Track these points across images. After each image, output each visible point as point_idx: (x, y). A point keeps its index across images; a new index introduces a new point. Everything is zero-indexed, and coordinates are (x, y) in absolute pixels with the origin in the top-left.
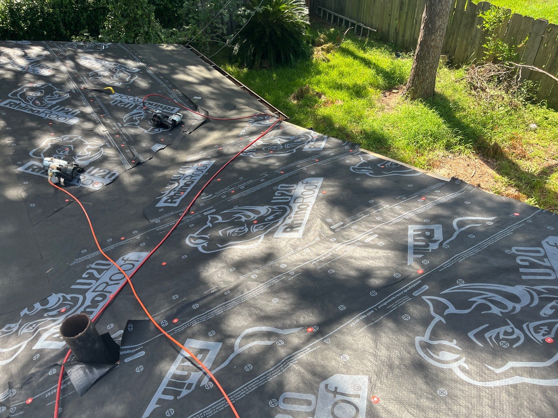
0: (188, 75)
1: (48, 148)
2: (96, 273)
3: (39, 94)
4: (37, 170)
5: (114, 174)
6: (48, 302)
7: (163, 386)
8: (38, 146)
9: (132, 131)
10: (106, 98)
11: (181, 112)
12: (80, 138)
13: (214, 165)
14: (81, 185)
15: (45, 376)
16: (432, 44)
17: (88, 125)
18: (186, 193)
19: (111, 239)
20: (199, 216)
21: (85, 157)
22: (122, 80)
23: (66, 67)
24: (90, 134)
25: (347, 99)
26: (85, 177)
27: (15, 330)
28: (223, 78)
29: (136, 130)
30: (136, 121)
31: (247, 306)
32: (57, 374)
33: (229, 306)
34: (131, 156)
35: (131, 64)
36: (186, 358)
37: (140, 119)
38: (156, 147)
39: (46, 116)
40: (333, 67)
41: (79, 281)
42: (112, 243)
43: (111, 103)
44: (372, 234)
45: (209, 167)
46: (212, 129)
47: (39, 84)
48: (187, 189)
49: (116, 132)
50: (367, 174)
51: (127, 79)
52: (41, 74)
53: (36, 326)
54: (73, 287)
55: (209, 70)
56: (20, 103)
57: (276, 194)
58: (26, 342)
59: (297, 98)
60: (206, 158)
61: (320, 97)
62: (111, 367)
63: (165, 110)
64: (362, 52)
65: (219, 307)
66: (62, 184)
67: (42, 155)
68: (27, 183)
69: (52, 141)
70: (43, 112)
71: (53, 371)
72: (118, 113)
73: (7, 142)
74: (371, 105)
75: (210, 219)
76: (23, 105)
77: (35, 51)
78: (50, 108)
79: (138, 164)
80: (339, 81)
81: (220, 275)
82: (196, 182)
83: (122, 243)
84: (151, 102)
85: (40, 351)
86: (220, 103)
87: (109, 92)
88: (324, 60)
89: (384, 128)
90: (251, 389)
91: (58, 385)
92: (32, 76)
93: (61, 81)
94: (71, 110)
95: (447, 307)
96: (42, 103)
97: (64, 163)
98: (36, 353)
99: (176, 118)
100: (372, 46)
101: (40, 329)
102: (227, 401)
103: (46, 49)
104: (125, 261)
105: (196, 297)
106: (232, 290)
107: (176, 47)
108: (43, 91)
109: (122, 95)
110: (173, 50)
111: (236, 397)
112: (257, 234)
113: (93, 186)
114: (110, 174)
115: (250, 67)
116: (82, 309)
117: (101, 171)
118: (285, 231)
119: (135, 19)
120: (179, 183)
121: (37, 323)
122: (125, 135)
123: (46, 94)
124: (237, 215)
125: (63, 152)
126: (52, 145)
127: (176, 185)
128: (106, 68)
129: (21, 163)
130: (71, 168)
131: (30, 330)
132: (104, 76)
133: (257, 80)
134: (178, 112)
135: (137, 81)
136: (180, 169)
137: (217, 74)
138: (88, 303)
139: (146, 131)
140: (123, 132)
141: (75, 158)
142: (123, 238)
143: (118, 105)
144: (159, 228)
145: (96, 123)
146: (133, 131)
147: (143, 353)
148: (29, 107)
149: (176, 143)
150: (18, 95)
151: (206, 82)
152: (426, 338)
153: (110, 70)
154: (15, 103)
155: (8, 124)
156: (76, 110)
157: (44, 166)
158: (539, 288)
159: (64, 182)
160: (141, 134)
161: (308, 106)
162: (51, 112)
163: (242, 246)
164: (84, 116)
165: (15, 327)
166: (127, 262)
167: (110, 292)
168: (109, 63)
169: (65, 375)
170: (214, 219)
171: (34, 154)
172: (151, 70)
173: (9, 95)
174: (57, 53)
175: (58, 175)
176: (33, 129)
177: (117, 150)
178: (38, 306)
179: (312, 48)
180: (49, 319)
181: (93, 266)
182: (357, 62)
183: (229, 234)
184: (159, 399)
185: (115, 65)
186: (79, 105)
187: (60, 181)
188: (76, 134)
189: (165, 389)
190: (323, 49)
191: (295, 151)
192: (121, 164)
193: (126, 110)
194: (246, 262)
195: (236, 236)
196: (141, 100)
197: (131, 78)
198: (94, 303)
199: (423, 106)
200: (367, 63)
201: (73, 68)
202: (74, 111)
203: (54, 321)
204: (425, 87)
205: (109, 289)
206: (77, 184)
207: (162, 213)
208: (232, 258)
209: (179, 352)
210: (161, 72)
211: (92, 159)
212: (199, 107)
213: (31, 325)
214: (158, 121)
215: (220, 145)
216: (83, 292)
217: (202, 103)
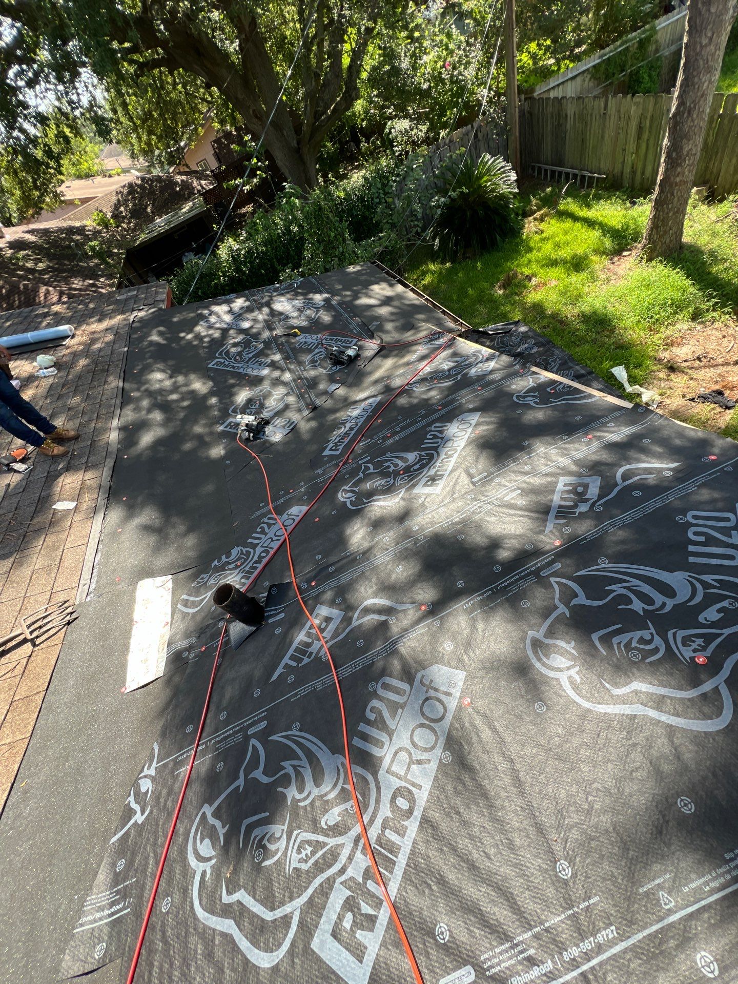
0: (370, 297)
1: (242, 404)
2: (266, 528)
3: (239, 349)
4: (232, 427)
5: (293, 423)
6: (230, 555)
7: (291, 651)
8: (237, 402)
9: (313, 373)
11: (359, 343)
12: (269, 388)
13: (379, 403)
14: (266, 437)
15: (216, 627)
16: (678, 179)
17: (277, 374)
18: (350, 438)
19: (282, 492)
20: (354, 466)
21: (271, 408)
22: (309, 318)
23: (262, 316)
24: (277, 382)
25: (562, 276)
26: (269, 429)
27: (205, 580)
28: (405, 292)
29: (316, 371)
30: (317, 361)
33: (358, 571)
34: (309, 401)
35: (318, 298)
37: (320, 359)
38: (333, 387)
39: (243, 370)
40: (546, 239)
41: (254, 535)
42: (284, 495)
43: (296, 346)
44: (515, 490)
45: (374, 405)
46: (386, 357)
47: (240, 338)
48: (351, 433)
49: (299, 376)
50: (532, 403)
51: (313, 316)
52: (242, 328)
54: (249, 541)
55: (391, 285)
56: (225, 361)
57: (428, 437)
58: (210, 593)
59: (504, 286)
60: (374, 394)
61: (530, 280)
62: (258, 626)
63: (344, 344)
64: (585, 209)
65: (350, 572)
66: (251, 438)
67: (237, 412)
68: (226, 440)
69: (247, 395)
70: (241, 367)
71: (221, 624)
72: (302, 355)
73: (214, 402)
74: (594, 279)
75: (362, 469)
76: (227, 363)
77: (239, 303)
78: (247, 362)
79: (315, 408)
80: (553, 256)
82: (359, 424)
83: (290, 496)
86: (397, 324)
87: (295, 335)
88: (536, 233)
89: (609, 305)
91: (222, 637)
92: (235, 331)
93: (257, 331)
94: (264, 360)
95: (576, 596)
96: (241, 358)
97: (252, 418)
99: (351, 352)
100: (598, 198)
101: (221, 582)
102: (334, 677)
103: (248, 300)
104: (289, 516)
105: (334, 559)
106: (364, 554)
107: (362, 266)
108: (243, 345)
109: (306, 335)
110: (358, 271)
111: (342, 674)
112: (401, 487)
113: (275, 437)
114: (290, 422)
115: (453, 261)
116: (250, 564)
117: (282, 421)
118: (425, 485)
119: (330, 242)
120: (345, 427)
121: (221, 575)
122: (306, 379)
123: (245, 348)
124: (387, 464)
125: (254, 406)
126: (246, 400)
127: (342, 429)
129: (223, 421)
130: (257, 422)
131: (215, 581)
132: (293, 318)
133: (460, 275)
134: (356, 343)
135: (322, 316)
136: (350, 410)
137: (400, 288)
138: (256, 558)
139: (324, 371)
140: (304, 376)
141: (263, 410)
142: (291, 491)
143: (303, 347)
144: (321, 479)
145: (283, 370)
147: (282, 615)
148: (231, 364)
149: (350, 380)
150: (223, 353)
151: (387, 301)
152: (539, 634)
153: (299, 310)
154: (221, 362)
155: (215, 384)
156: (268, 360)
158: (708, 578)
159: (253, 437)
160: (320, 376)
161: (516, 294)
162: (248, 366)
164: (274, 365)
165: (207, 577)
167: (273, 548)
168: (299, 302)
169: (228, 628)
170: (367, 468)
171: (232, 411)
172: (335, 300)
173: (217, 355)
174: (255, 301)
175: (248, 430)
176: (233, 386)
177: (297, 396)
178: (224, 558)
179: (522, 220)
180: (229, 572)
181: (266, 520)
182: (578, 225)
183: (376, 487)
184: (286, 663)
185: (303, 302)
186: (270, 353)
187: (250, 436)
188: (266, 385)
189: (292, 655)
190: (535, 219)
191: (459, 377)
192: (299, 410)
193: (310, 351)
195: (381, 490)
196: (323, 337)
197: (316, 314)
198: (260, 559)
199: (662, 267)
200: (590, 223)
201: (268, 315)
202: (266, 361)
203: (231, 574)
204: (668, 241)
205: (272, 544)
207: (326, 463)
208: (373, 516)
210: (344, 300)
211: (276, 409)
212: (376, 334)
213: (217, 577)
214: (335, 359)
215: (390, 377)
216: (254, 546)
217: (380, 328)
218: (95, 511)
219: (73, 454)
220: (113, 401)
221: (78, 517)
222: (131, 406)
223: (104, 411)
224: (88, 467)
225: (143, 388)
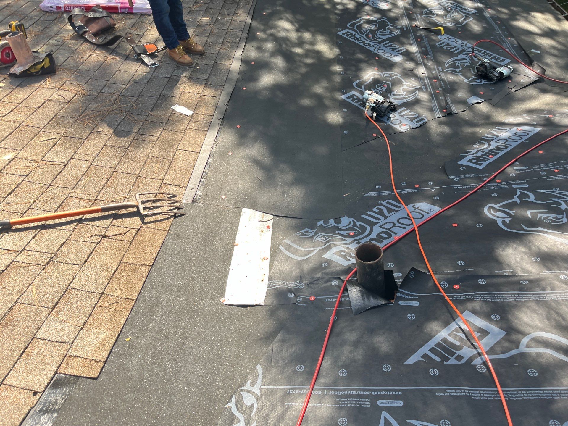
1: (369, 81)
2: (385, 211)
3: (373, 28)
4: (356, 100)
5: (422, 119)
6: (340, 222)
7: (431, 344)
8: (362, 78)
9: (451, 78)
10: (434, 38)
11: (512, 65)
12: (399, 76)
13: (538, 134)
14: (390, 123)
15: (329, 284)
17: (410, 65)
18: (495, 158)
19: (405, 184)
20: (506, 187)
21: (400, 97)
22: (455, 21)
23: (403, 2)
24: (409, 74)
26: (395, 116)
27: (311, 235)
29: (456, 77)
30: (458, 67)
31: (546, 307)
32: (339, 287)
33: (523, 297)
34: (443, 104)
35: (469, 4)
36: (461, 328)
37: (463, 66)
38: (473, 100)
39: (374, 50)
41: (369, 213)
42: (406, 187)
43: (437, 44)
45: (531, 134)
46: (544, 91)
47: (375, 17)
48: (498, 153)
49: (435, 76)
51: (460, 20)
52: (379, 7)
53: (328, 238)
54: (363, 216)
56: (355, 35)
58: (318, 249)
60: (530, 123)
62: (386, 302)
63: (493, 60)
65: (511, 294)
66: (374, 118)
67: (363, 87)
68: (346, 110)
69: (375, 75)
70: (372, 46)
71: (335, 283)
72: (442, 56)
73: (338, 69)
75: (519, 193)
76: (358, 36)
78: (380, 43)
79: (450, 114)
81: (518, 260)
82: (510, 148)
83: (415, 190)
84: (480, 49)
85: (329, 261)
86: (561, 61)
87: (438, 33)
90: (529, 396)
91: (338, 296)
92: (371, 8)
93: (395, 16)
94: (397, 47)
96: (374, 37)
97: (381, 99)
98: (325, 262)
99: (505, 71)
101: (331, 243)
102: (499, 394)
104: (416, 209)
105: (485, 273)
106: (531, 281)
108: (378, 25)
109: (451, 37)
111: (510, 395)
113: (400, 126)
114: (419, 118)
117: (411, 113)
120: (490, 145)
121: (330, 237)
122: (443, 81)
123: (379, 28)
125: (381, 88)
126: (374, 80)
127: (486, 146)
128: (442, 6)
129: (345, 91)
130: (386, 105)
131: (323, 240)
132: (437, 15)
134: (508, 64)
135: (471, 23)
136: (495, 129)
138: (374, 235)
139: (466, 81)
140: (441, 78)
141: (390, 95)
142: (417, 186)
143: (444, 47)
144: (457, 187)
145: (417, 64)
146: (453, 78)
147: (417, 304)
148: (362, 39)
149: (496, 99)
150: (355, 26)
153: (445, 9)
154: (351, 34)
155: (342, 53)
156: (402, 48)
157: (363, 98)
159: (376, 117)
160: (460, 83)
162: (380, 47)
163: (555, 237)
164: (408, 55)
165: (312, 232)
166: (417, 210)
167: (396, 234)
169: (346, 290)
170: (526, 196)
171: (357, 85)
172: (489, 13)
173: (348, 25)
175: (373, 109)
176: (360, 61)
177: (431, 95)
178: (332, 222)
180: (340, 237)
181: (384, 203)
183: (540, 218)
184: (425, 354)
185: (451, 4)
186: (406, 42)
187: (372, 115)
188: (397, 72)
189: (433, 348)
192: (431, 110)
193: (451, 54)
194: (555, 257)
195: (548, 223)
196: (469, 45)
197: (465, 19)
198: (379, 238)
201: (409, 4)
202: (400, 49)
203: (344, 240)
205: (395, 229)
206: (386, 121)
207: (464, 172)
208: (538, 247)
209: (454, 320)
210: (498, 15)
211: (405, 100)
212: (535, 62)
213: (324, 236)
214: (483, 71)
215: (551, 112)
216: (372, 224)
217: (539, 58)
218: (210, 125)
219: (196, 67)
220: (239, 34)
221: (192, 125)
222: (255, 44)
223: (229, 39)
224: (208, 84)
225: (269, 32)
